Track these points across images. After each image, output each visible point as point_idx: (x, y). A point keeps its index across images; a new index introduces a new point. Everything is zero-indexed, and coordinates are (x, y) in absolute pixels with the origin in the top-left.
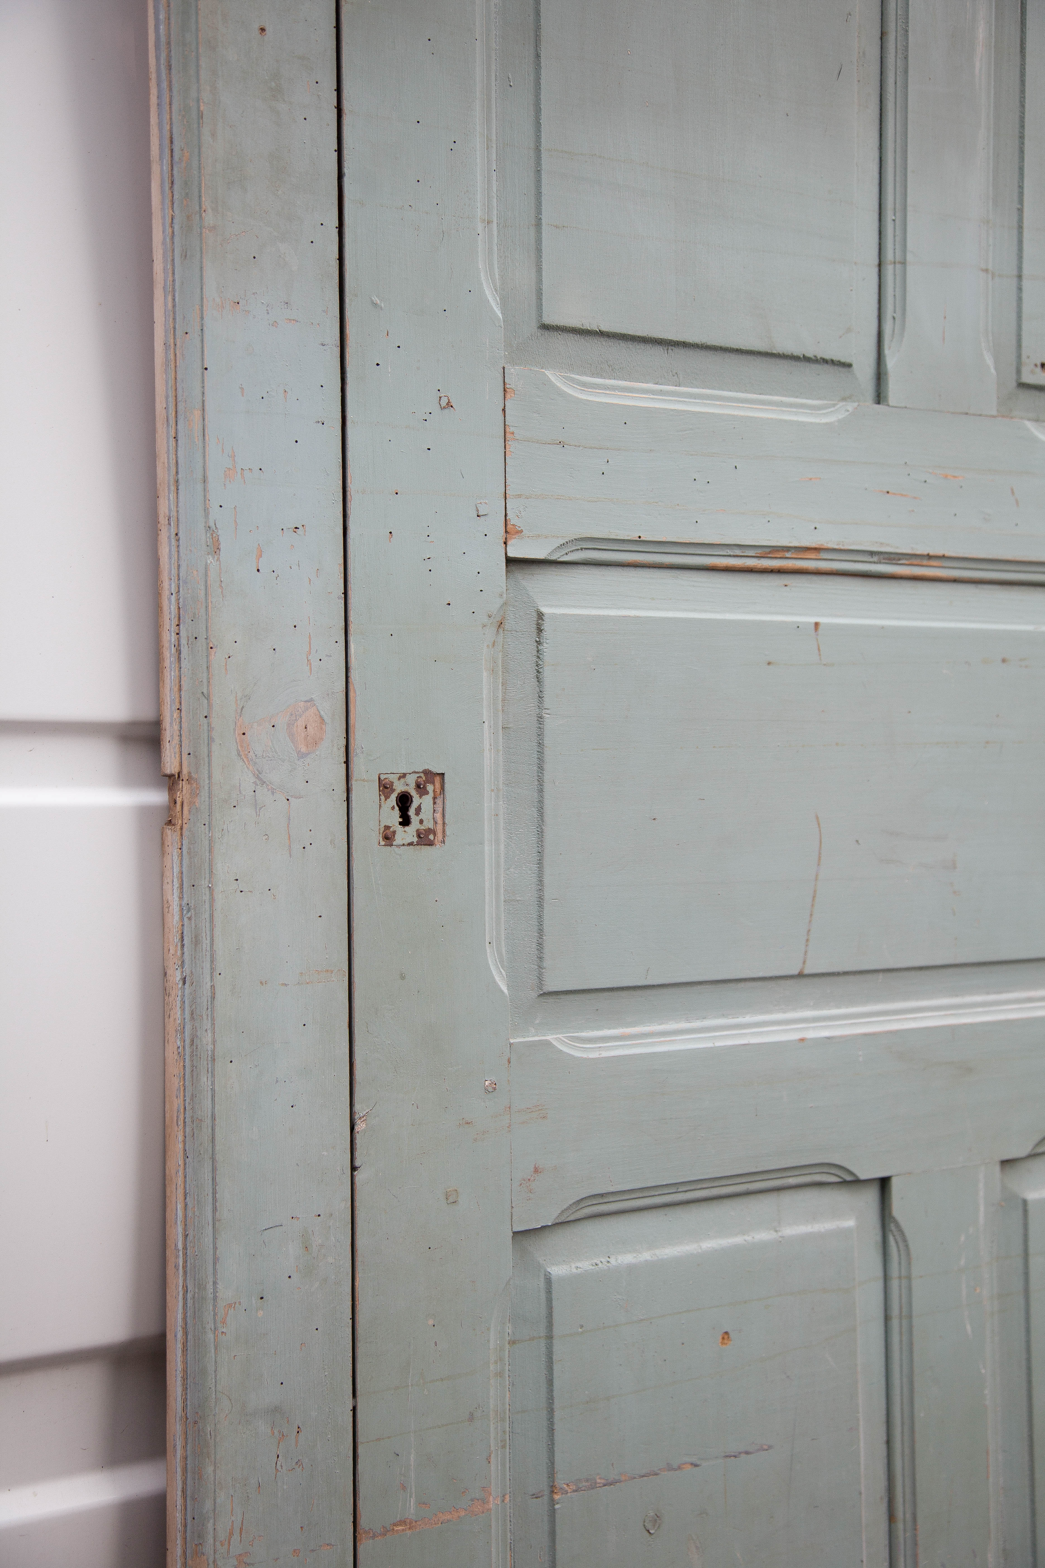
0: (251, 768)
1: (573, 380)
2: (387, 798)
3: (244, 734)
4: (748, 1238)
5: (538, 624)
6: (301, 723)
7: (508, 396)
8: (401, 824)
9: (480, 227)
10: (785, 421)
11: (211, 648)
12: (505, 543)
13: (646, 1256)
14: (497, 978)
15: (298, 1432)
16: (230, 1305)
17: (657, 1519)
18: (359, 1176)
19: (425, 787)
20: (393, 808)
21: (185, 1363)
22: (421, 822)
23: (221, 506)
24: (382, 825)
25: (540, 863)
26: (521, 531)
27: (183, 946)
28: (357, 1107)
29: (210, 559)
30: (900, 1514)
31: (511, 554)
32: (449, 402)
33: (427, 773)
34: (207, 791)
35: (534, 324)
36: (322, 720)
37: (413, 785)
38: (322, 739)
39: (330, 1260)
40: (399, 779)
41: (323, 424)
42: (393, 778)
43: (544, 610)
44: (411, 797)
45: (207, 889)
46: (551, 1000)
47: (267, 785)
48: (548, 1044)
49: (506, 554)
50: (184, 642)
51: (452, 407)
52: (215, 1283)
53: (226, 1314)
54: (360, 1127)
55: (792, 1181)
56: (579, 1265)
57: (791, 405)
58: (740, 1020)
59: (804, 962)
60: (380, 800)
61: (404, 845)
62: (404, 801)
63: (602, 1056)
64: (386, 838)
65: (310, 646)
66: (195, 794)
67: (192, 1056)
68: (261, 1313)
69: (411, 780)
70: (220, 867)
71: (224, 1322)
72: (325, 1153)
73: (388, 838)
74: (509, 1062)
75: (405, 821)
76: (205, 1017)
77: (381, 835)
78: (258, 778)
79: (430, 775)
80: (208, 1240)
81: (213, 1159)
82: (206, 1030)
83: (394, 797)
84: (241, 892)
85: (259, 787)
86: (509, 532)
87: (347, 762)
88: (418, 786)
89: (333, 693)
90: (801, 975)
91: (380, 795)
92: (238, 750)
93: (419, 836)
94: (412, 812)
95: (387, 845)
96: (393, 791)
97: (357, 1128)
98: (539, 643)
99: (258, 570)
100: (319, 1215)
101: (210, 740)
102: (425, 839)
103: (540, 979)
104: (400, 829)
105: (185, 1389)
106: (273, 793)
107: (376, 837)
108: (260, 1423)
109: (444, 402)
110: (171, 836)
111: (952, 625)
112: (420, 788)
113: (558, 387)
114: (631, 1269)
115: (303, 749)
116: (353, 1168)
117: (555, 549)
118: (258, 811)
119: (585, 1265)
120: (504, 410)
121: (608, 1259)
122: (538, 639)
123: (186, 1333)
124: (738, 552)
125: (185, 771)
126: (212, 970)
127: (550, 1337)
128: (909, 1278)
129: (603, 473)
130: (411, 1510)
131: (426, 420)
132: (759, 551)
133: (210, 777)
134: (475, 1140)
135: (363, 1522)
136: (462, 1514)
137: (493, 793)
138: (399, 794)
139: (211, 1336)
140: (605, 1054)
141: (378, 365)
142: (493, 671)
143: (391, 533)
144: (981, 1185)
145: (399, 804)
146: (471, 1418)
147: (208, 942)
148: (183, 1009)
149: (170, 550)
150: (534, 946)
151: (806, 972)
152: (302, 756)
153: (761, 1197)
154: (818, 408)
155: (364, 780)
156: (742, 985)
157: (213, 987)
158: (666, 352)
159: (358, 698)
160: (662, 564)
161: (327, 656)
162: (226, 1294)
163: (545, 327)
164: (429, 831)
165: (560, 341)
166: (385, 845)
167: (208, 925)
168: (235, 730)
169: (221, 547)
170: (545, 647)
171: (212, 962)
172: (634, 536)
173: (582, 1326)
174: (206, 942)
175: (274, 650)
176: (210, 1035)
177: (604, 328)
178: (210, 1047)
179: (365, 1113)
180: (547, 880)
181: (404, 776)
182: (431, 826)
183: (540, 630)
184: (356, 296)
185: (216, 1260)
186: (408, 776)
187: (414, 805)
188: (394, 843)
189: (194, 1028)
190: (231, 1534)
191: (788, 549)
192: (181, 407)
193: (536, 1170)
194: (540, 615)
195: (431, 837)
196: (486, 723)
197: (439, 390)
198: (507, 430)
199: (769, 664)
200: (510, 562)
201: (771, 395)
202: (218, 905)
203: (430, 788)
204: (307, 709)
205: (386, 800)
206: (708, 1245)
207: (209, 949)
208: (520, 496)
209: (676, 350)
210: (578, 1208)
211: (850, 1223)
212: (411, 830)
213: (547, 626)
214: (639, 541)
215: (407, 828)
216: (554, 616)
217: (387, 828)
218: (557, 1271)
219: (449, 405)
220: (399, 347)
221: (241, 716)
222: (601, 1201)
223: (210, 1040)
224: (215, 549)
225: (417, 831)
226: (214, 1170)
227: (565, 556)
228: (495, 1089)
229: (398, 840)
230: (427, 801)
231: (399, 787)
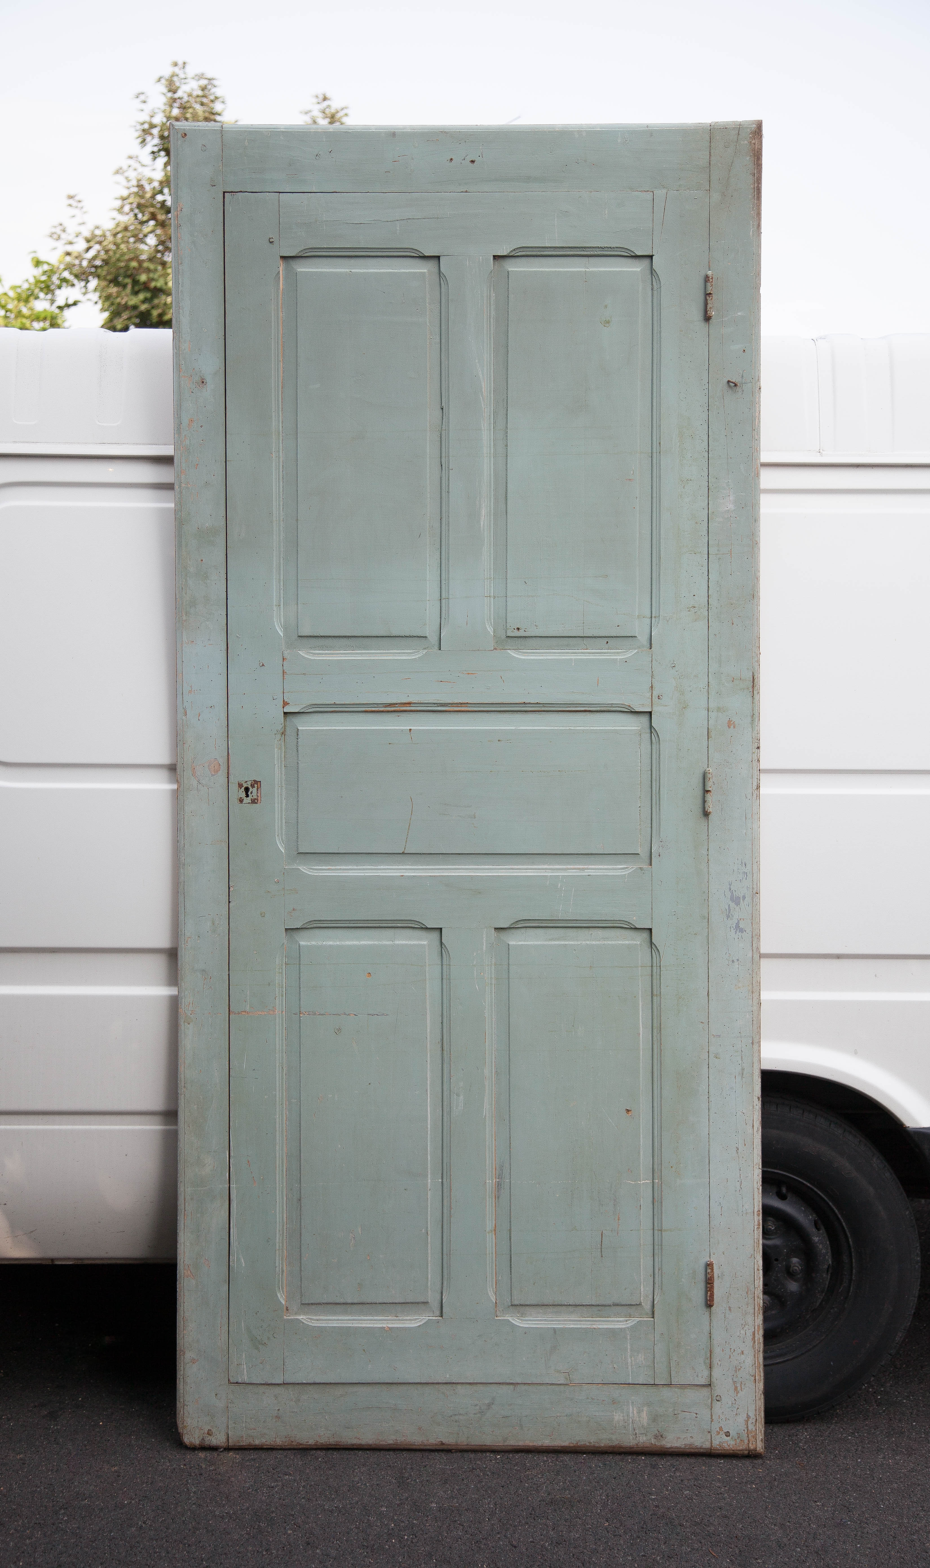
0: (196, 779)
1: (309, 653)
3: (194, 769)
4: (381, 943)
5: (297, 733)
6: (213, 766)
7: (285, 660)
9: (275, 608)
11: (184, 743)
12: (284, 708)
13: (337, 943)
14: (280, 847)
15: (210, 978)
16: (189, 937)
17: (339, 1030)
19: (254, 785)
20: (243, 792)
21: (181, 955)
22: (253, 796)
23: (187, 702)
24: (240, 797)
25: (298, 810)
26: (289, 704)
28: (231, 883)
29: (184, 717)
30: (445, 1048)
31: (286, 711)
33: (254, 781)
34: (186, 784)
35: (295, 636)
36: (220, 764)
37: (250, 785)
38: (220, 770)
39: (221, 928)
40: (245, 783)
41: (220, 675)
42: (242, 782)
43: (299, 728)
44: (249, 788)
45: (185, 814)
46: (302, 855)
47: (201, 784)
48: (299, 869)
49: (284, 711)
52: (185, 930)
53: (189, 942)
54: (231, 889)
55: (400, 925)
56: (311, 942)
57: (399, 653)
58: (379, 867)
59: (405, 849)
60: (239, 789)
61: (247, 803)
62: (247, 790)
63: (319, 875)
64: (240, 801)
65: (216, 742)
66: (183, 785)
68: (199, 941)
69: (249, 783)
70: (189, 808)
71: (187, 942)
72: (220, 896)
73: (241, 801)
74: (284, 874)
75: (247, 796)
76: (182, 852)
78: (199, 782)
79: (256, 782)
80: (183, 918)
81: (184, 894)
83: (243, 788)
84: (193, 816)
85: (199, 785)
86: (285, 704)
87: (228, 777)
89: (223, 756)
90: (403, 853)
92: (192, 774)
93: (252, 801)
94: (249, 793)
95: (241, 803)
96: (243, 786)
97: (230, 890)
99: (199, 720)
100: (218, 915)
101: (187, 769)
102: (254, 801)
103: (298, 848)
104: (245, 798)
105: (183, 964)
106: (203, 787)
107: (237, 802)
108: (198, 973)
109: (261, 664)
110: (179, 798)
111: (474, 728)
112: (252, 786)
113: (305, 656)
114: (330, 946)
115: (214, 773)
116: (229, 902)
117: (304, 708)
118: (198, 792)
119: (314, 943)
120: (283, 665)
121: (323, 942)
122: (297, 738)
123: (181, 946)
124: (377, 706)
125: (181, 778)
126: (184, 838)
127: (300, 964)
128: (450, 965)
129: (320, 683)
130: (248, 1009)
131: (255, 671)
132: (386, 705)
133: (186, 779)
134: (272, 898)
135: (231, 1009)
136: (266, 1013)
137: (279, 787)
138: (245, 787)
140: (321, 874)
141: (238, 655)
142: (280, 749)
143: (242, 706)
144: (484, 936)
145: (245, 790)
146: (270, 985)
147: (183, 830)
150: (295, 837)
151: (407, 852)
152: (213, 775)
153: (387, 929)
154: (411, 653)
155: (234, 783)
156: (378, 855)
157: (184, 843)
159: (231, 758)
160: (344, 711)
161: (221, 744)
162: (188, 934)
163: (299, 636)
165: (305, 640)
167: (183, 825)
168: (191, 768)
170: (300, 740)
172: (333, 702)
173: (312, 962)
175: (204, 743)
176: (183, 858)
177: (323, 635)
178: (183, 861)
179: (233, 885)
180: (300, 816)
181: (247, 782)
182: (256, 798)
183: (297, 735)
184: (231, 635)
185: (185, 924)
187: (250, 791)
190: (189, 1004)
191: (397, 704)
193: (294, 910)
194: (298, 730)
195: (256, 801)
196: (278, 765)
197: (260, 661)
198: (284, 671)
199: (391, 744)
200: (285, 713)
203: (256, 785)
204: (215, 761)
205: (241, 789)
206: (364, 943)
208: (289, 692)
209: (352, 639)
210: (311, 924)
211: (425, 943)
212: (249, 798)
213: (300, 733)
214: (335, 704)
215: (247, 798)
216: (303, 730)
218: (302, 943)
219: (263, 665)
220: (246, 649)
221: (193, 764)
222: (320, 922)
224: (186, 714)
225: (251, 799)
227: (307, 710)
228: (279, 882)
229: (244, 802)
230: (255, 790)
231: (245, 785)
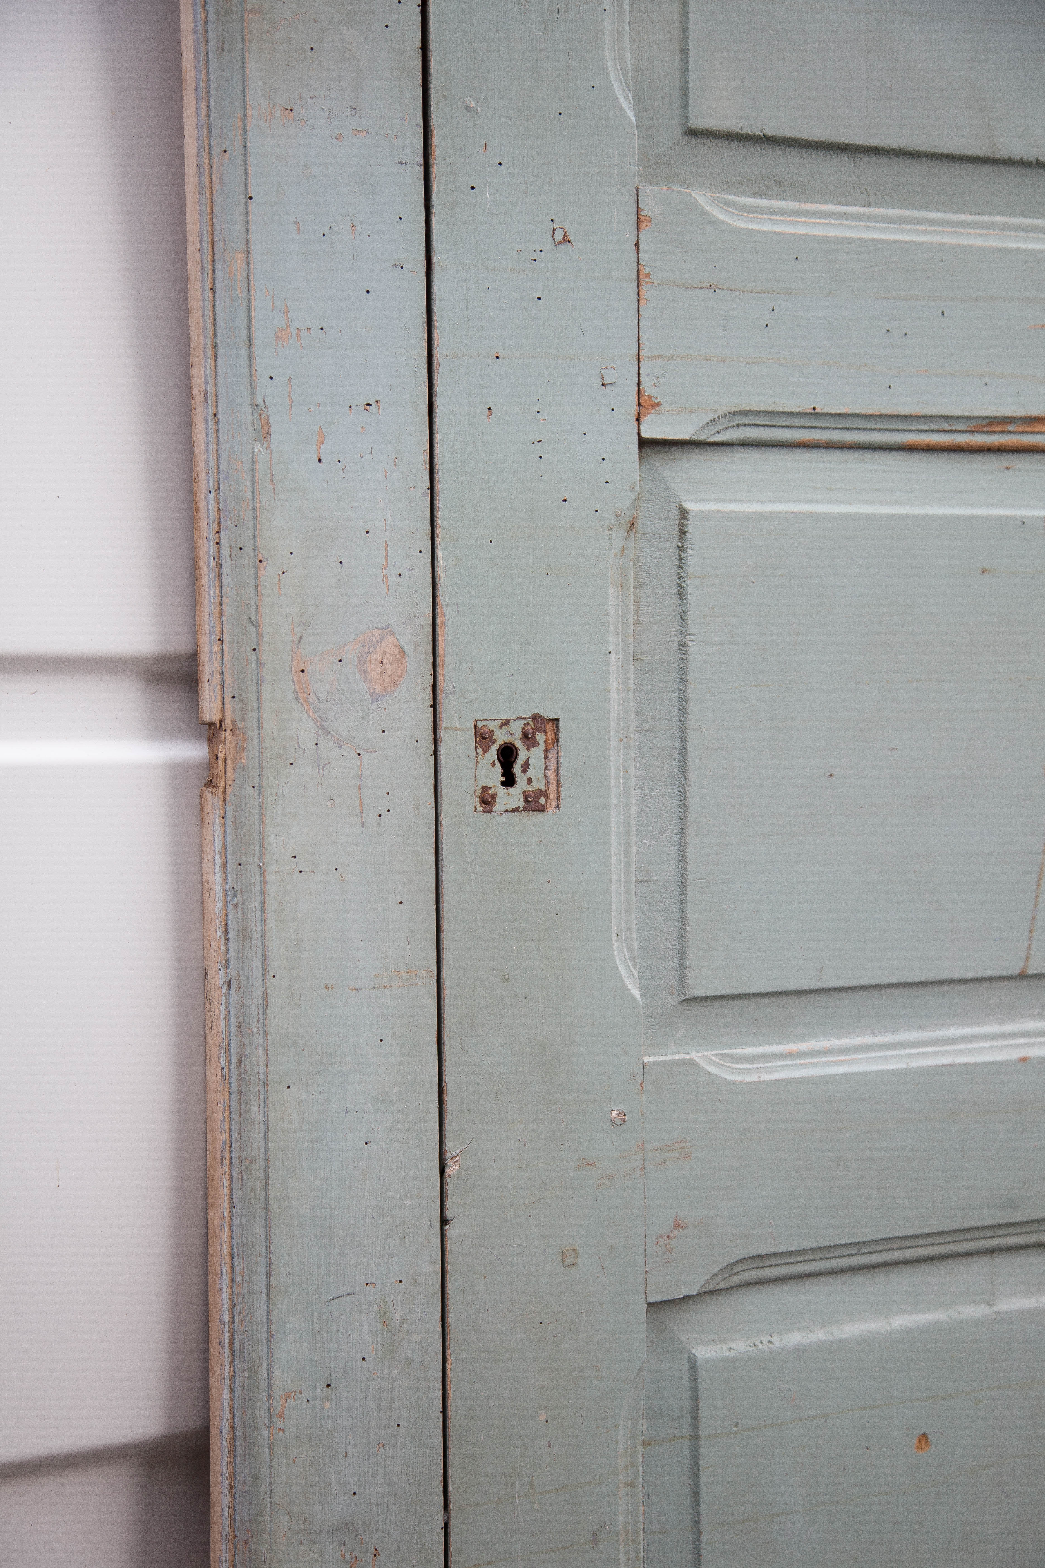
0: (312, 714)
1: (728, 203)
2: (485, 751)
3: (303, 671)
4: (953, 1313)
5: (680, 524)
6: (375, 656)
7: (643, 225)
8: (503, 784)
10: (1010, 250)
11: (261, 561)
12: (638, 420)
13: (820, 1335)
14: (627, 980)
15: (375, 1555)
16: (288, 1394)
18: (452, 1231)
19: (534, 737)
20: (493, 764)
21: (232, 1466)
22: (529, 781)
23: (271, 378)
24: (480, 786)
25: (682, 832)
26: (659, 404)
27: (227, 941)
28: (449, 1144)
29: (258, 447)
31: (645, 434)
32: (565, 235)
33: (536, 718)
34: (256, 745)
35: (678, 129)
36: (403, 652)
37: (518, 734)
38: (402, 676)
39: (415, 1337)
40: (501, 726)
41: (402, 268)
42: (493, 726)
43: (688, 506)
44: (517, 750)
45: (258, 869)
46: (696, 1007)
47: (333, 736)
48: (692, 1063)
49: (639, 434)
50: (225, 553)
51: (569, 241)
52: (269, 1366)
53: (284, 1406)
54: (452, 1169)
55: (1010, 1241)
56: (733, 1345)
57: (1019, 228)
58: (942, 1033)
59: (1027, 959)
60: (477, 753)
61: (507, 811)
62: (507, 755)
63: (761, 1079)
64: (484, 802)
65: (387, 557)
66: (241, 748)
67: (239, 1079)
68: (327, 1405)
69: (516, 728)
70: (273, 841)
71: (281, 1416)
72: (408, 1203)
73: (487, 801)
74: (642, 1086)
75: (509, 781)
76: (255, 1030)
77: (478, 799)
78: (321, 726)
79: (540, 721)
80: (260, 1313)
81: (266, 1209)
82: (257, 1048)
83: (494, 749)
84: (301, 872)
85: (322, 739)
86: (643, 405)
87: (434, 706)
88: (525, 735)
89: (416, 617)
90: (1022, 976)
91: (476, 747)
92: (295, 692)
93: (526, 799)
94: (517, 769)
95: (486, 812)
96: (493, 742)
97: (448, 1171)
98: (681, 549)
99: (320, 460)
100: (401, 1281)
101: (260, 679)
102: (533, 803)
103: (682, 980)
104: (502, 791)
105: (233, 1499)
106: (340, 746)
107: (472, 802)
108: (327, 1544)
109: (559, 236)
110: (212, 801)
112: (528, 738)
113: (708, 213)
114: (800, 1351)
115: (379, 690)
116: (444, 1222)
117: (704, 427)
118: (321, 769)
119: (740, 1346)
120: (637, 245)
121: (770, 1339)
122: (680, 544)
123: (233, 1429)
124: (944, 426)
125: (228, 720)
126: (265, 971)
127: (695, 1437)
129: (767, 326)
131: (535, 260)
132: (973, 424)
133: (260, 727)
134: (599, 1186)
137: (621, 743)
138: (500, 746)
139: (264, 1433)
140: (766, 1077)
141: (473, 188)
142: (622, 586)
143: (490, 409)
145: (501, 758)
146: (595, 1539)
147: (259, 935)
148: (228, 1020)
149: (207, 436)
150: (674, 938)
151: (1030, 970)
152: (376, 698)
153: (969, 1260)
155: (456, 729)
156: (945, 988)
157: (265, 993)
158: (852, 161)
159: (448, 623)
160: (844, 443)
161: (408, 569)
162: (283, 1379)
163: (693, 133)
164: (539, 793)
165: (710, 151)
166: (483, 812)
167: (258, 915)
168: (291, 665)
169: (273, 430)
170: (690, 555)
171: (264, 961)
172: (807, 407)
173: (736, 1424)
174: (256, 937)
175: (341, 562)
176: (262, 1053)
177: (771, 131)
178: (262, 1068)
179: (458, 1151)
180: (691, 853)
181: (507, 722)
182: (542, 787)
183: (682, 533)
184: (444, 96)
185: (270, 1337)
186: (512, 723)
187: (520, 760)
188: (495, 809)
189: (241, 1044)
191: (1010, 420)
192: (219, 248)
193: (677, 1225)
194: (683, 513)
195: (542, 800)
196: (613, 654)
197: (552, 220)
198: (642, 271)
199: (984, 571)
200: (645, 444)
201: (992, 214)
202: (271, 889)
203: (540, 737)
204: (383, 638)
205: (484, 753)
206: (900, 1321)
207: (259, 944)
208: (657, 358)
209: (865, 158)
210: (731, 1273)
212: (516, 792)
213: (692, 527)
214: (814, 414)
215: (511, 790)
216: (701, 514)
217: (486, 789)
218: (704, 1352)
219: (566, 240)
220: (500, 164)
221: (298, 648)
222: (761, 1264)
223: (262, 1060)
224: (265, 433)
225: (524, 792)
226: (268, 1223)
227: (717, 435)
228: (624, 1121)
229: (500, 804)
230: (537, 754)
231: (501, 737)
